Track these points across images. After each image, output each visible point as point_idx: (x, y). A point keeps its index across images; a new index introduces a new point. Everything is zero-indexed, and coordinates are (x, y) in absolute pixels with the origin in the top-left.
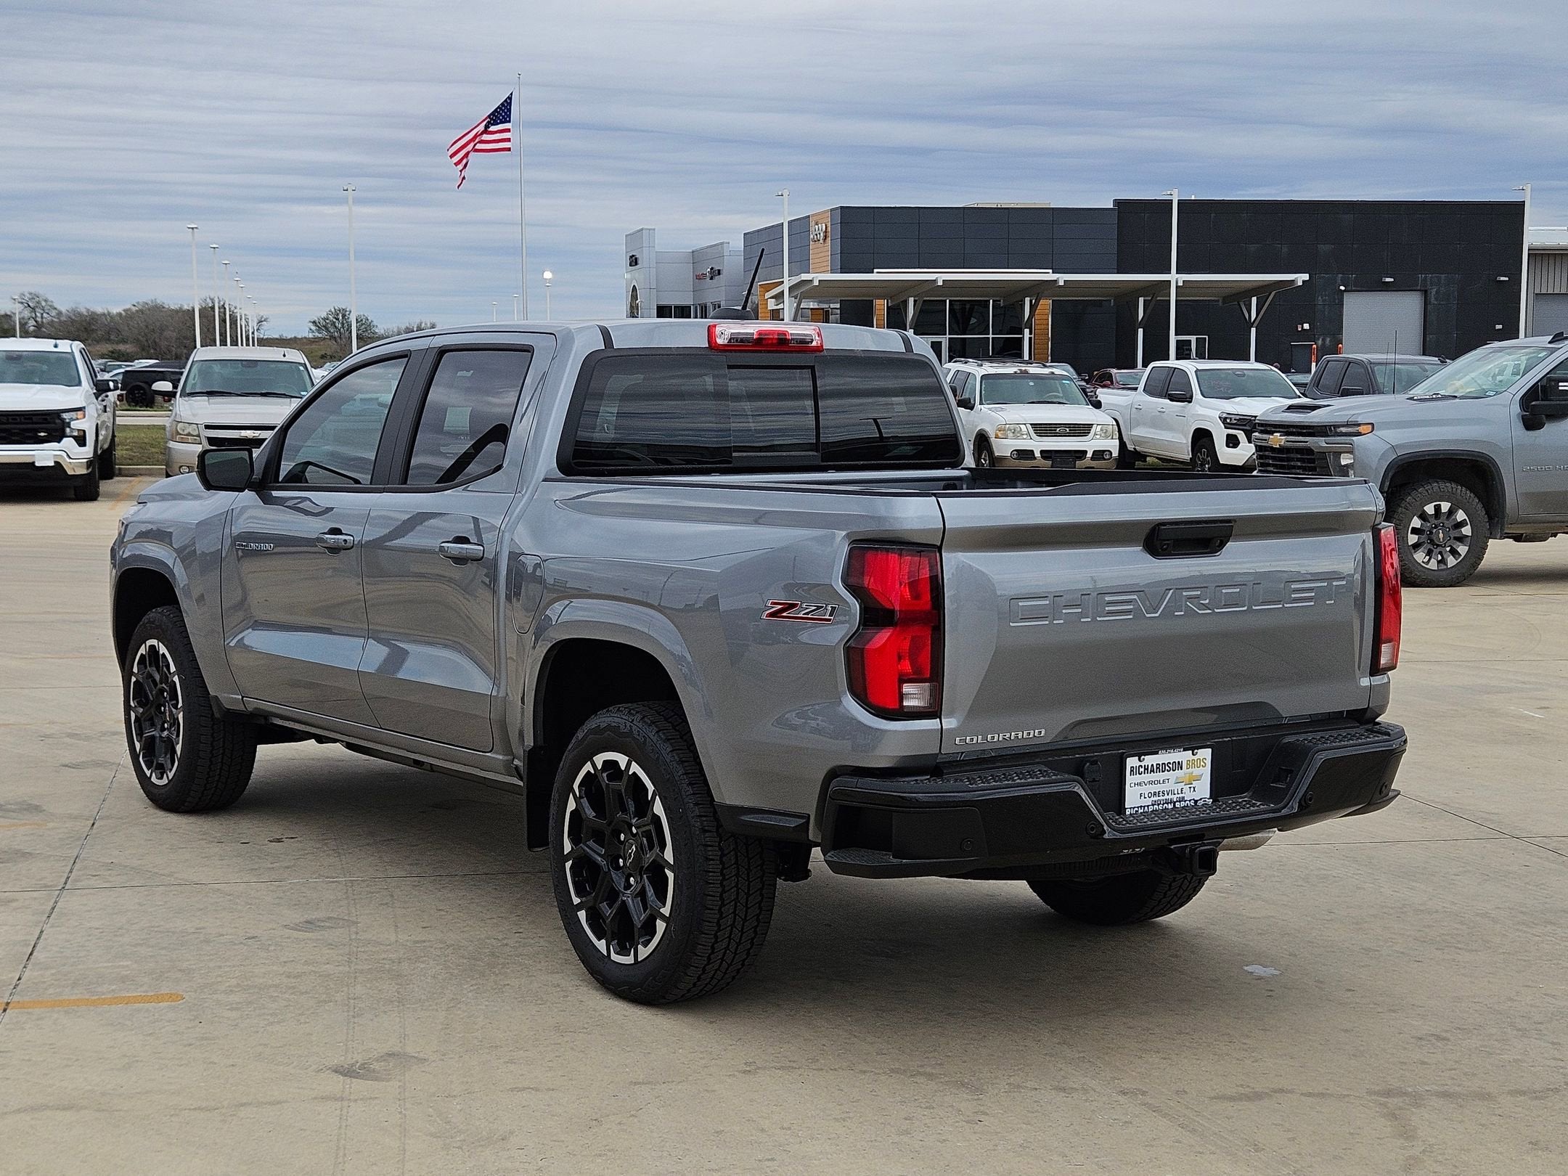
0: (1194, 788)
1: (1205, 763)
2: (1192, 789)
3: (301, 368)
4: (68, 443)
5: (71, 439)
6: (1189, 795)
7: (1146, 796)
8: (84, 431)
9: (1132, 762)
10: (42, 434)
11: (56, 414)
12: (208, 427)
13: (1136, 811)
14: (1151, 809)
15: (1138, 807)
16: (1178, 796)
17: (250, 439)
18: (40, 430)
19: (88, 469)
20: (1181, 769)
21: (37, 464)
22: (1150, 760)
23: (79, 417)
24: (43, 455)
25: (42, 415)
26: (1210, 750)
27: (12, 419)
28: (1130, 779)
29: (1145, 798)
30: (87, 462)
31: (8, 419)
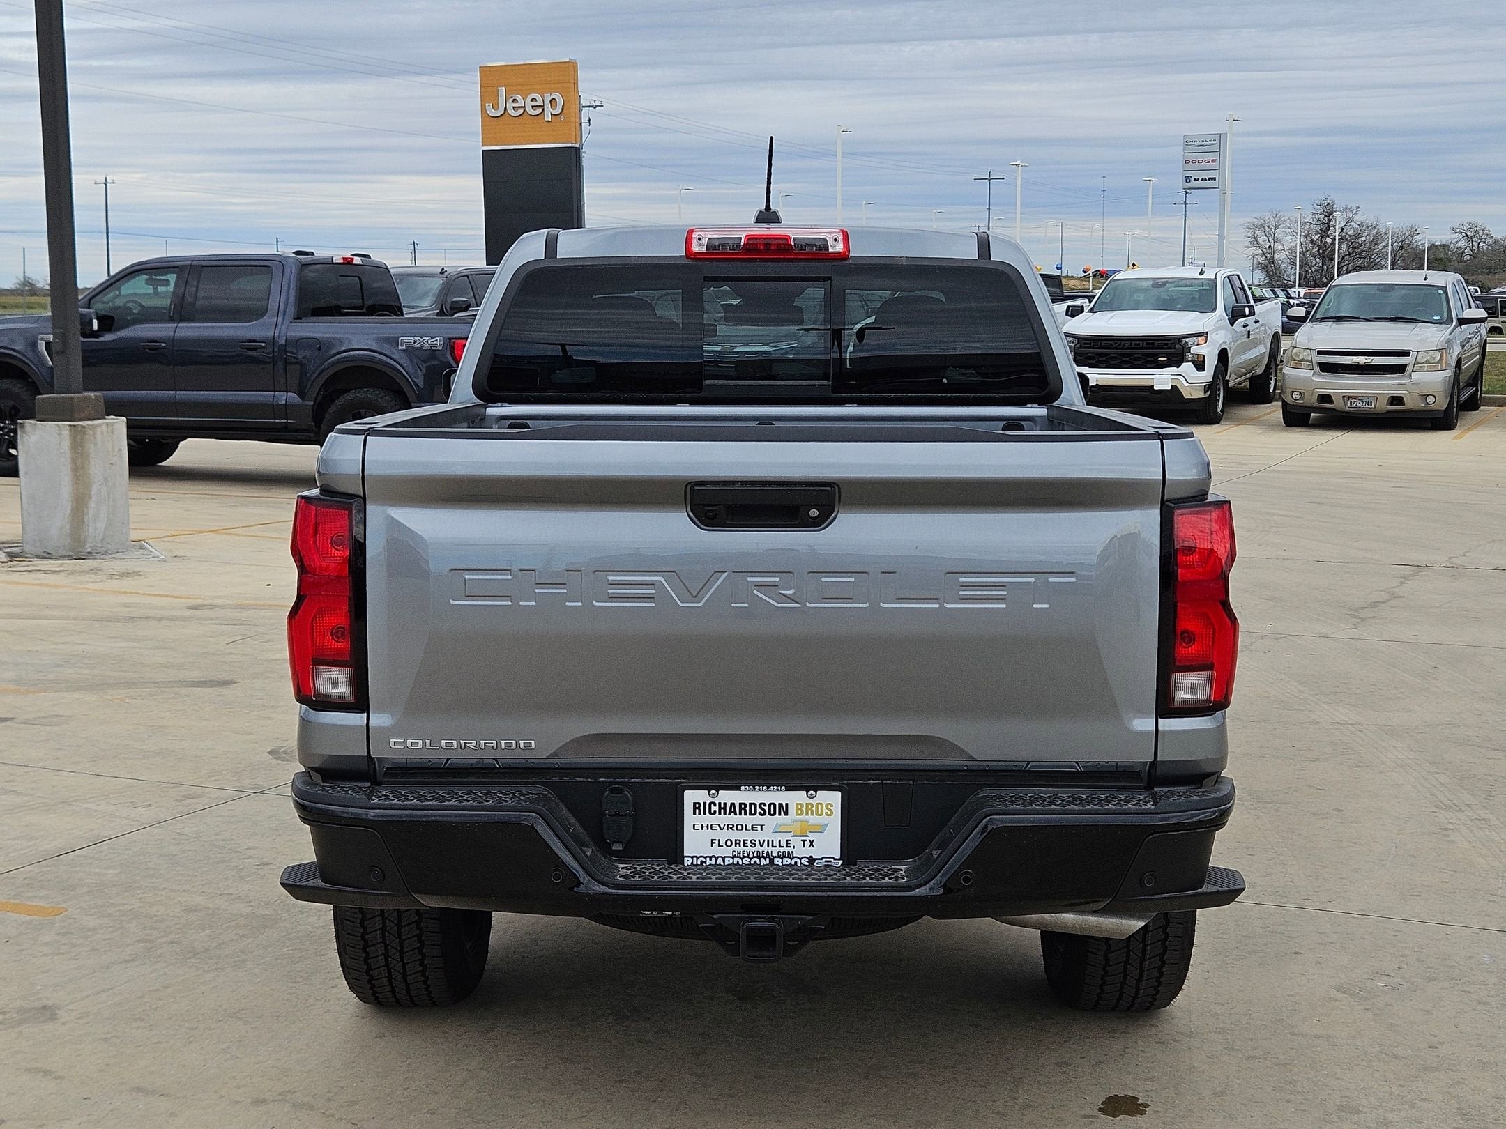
0: (812, 843)
1: (831, 811)
2: (807, 843)
3: (1441, 292)
4: (1187, 368)
5: (1191, 363)
6: (801, 852)
7: (722, 843)
8: (1204, 356)
9: (690, 797)
10: (1162, 359)
11: (1177, 339)
12: (1320, 353)
13: (702, 862)
14: (728, 861)
15: (705, 858)
16: (782, 850)
17: (1362, 366)
18: (1160, 355)
19: (1205, 392)
20: (786, 813)
21: (1155, 388)
22: (726, 797)
23: (1199, 343)
24: (1161, 379)
25: (1162, 340)
26: (839, 794)
27: (1135, 344)
28: (689, 818)
29: (719, 846)
30: (1205, 386)
31: (1131, 344)
